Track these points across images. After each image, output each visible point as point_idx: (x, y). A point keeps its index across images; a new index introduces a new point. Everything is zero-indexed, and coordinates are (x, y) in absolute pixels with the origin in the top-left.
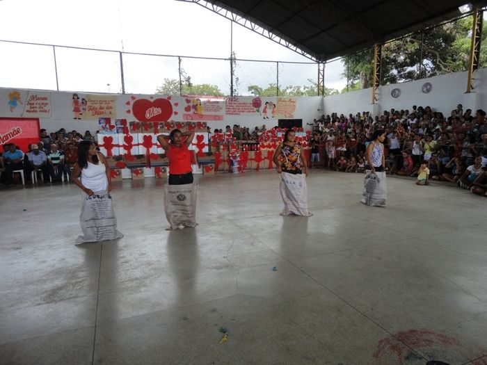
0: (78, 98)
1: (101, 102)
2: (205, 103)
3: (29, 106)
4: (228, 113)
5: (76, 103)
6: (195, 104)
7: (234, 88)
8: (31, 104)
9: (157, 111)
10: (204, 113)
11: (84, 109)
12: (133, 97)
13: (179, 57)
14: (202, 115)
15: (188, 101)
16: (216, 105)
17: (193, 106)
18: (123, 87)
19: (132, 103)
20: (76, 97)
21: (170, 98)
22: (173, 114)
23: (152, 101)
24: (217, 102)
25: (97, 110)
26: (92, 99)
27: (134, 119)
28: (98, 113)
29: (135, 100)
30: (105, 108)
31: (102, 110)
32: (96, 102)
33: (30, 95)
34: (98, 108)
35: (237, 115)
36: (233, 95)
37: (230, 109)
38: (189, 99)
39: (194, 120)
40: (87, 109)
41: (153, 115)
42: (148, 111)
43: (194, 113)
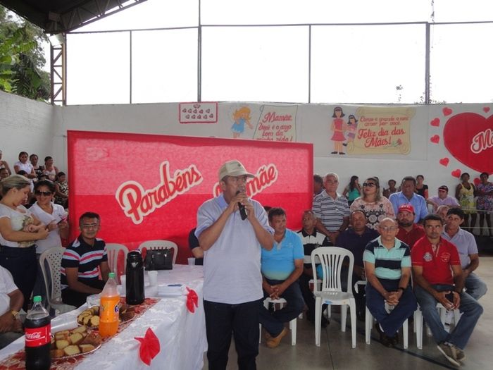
0: (343, 115)
1: (383, 122)
3: (262, 131)
5: (338, 124)
8: (265, 128)
11: (351, 135)
12: (447, 109)
19: (444, 120)
20: (338, 114)
23: (487, 116)
25: (375, 138)
26: (367, 116)
27: (446, 154)
28: (376, 141)
29: (449, 117)
30: (390, 132)
31: (383, 138)
32: (374, 121)
33: (265, 112)
34: (377, 134)
40: (357, 135)
41: (487, 146)
42: (477, 137)
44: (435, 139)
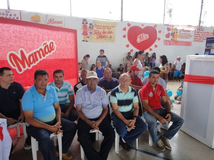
0: (87, 23)
1: (104, 27)
2: (180, 31)
4: (195, 40)
5: (85, 27)
6: (173, 32)
9: (145, 37)
10: (178, 39)
11: (91, 33)
14: (177, 41)
15: (169, 29)
16: (188, 33)
17: (172, 33)
18: (122, 16)
19: (128, 28)
20: (85, 22)
21: (156, 26)
22: (157, 40)
23: (143, 27)
24: (189, 31)
25: (101, 35)
26: (97, 24)
27: (128, 43)
28: (101, 36)
29: (130, 27)
30: (107, 32)
31: (104, 35)
32: (101, 27)
33: (48, 19)
34: (102, 33)
35: (201, 42)
36: (201, 26)
37: (197, 37)
38: (170, 27)
39: (171, 45)
40: (93, 33)
41: (142, 40)
42: (139, 36)
43: (172, 39)
44: (124, 36)
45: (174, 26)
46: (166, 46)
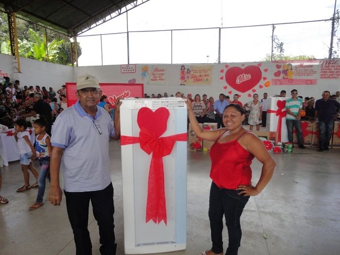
0: (185, 69)
1: (201, 71)
2: (296, 67)
3: (153, 76)
4: (324, 76)
5: (183, 72)
6: (286, 69)
7: (334, 50)
8: (154, 75)
9: (247, 77)
10: (294, 77)
11: (188, 77)
12: (227, 65)
13: (273, 25)
14: (293, 80)
15: (278, 67)
16: (310, 69)
17: (284, 71)
18: (219, 57)
19: (226, 70)
20: (183, 68)
21: (260, 64)
22: (262, 80)
23: (243, 68)
24: (311, 66)
25: (197, 78)
26: (194, 69)
27: (226, 84)
28: (198, 80)
29: (228, 68)
30: (203, 76)
31: (200, 78)
32: (197, 71)
33: (154, 68)
34: (198, 76)
35: (334, 79)
36: (332, 57)
37: (326, 72)
38: (279, 64)
39: (283, 84)
40: (190, 77)
41: (243, 81)
42: (238, 77)
43: (284, 78)
44: (222, 78)
45: (286, 62)
46: (275, 86)
